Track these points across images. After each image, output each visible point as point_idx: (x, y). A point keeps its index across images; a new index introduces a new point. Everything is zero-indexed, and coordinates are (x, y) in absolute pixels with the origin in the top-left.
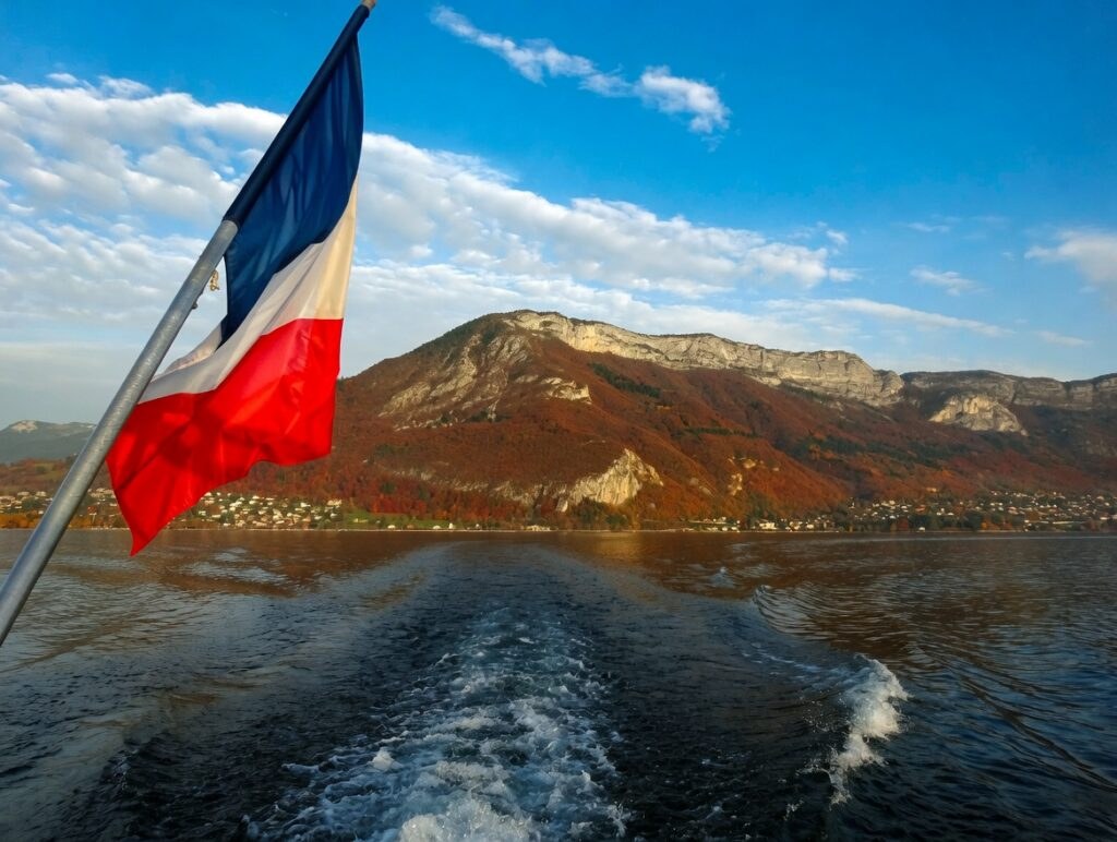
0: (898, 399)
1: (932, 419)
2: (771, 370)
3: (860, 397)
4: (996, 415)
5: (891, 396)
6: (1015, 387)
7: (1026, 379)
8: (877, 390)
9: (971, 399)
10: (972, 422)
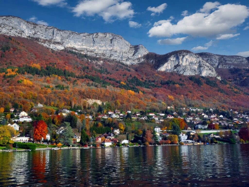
0: (143, 60)
1: (159, 70)
2: (59, 41)
3: (118, 59)
4: (200, 66)
5: (139, 59)
6: (220, 59)
7: (226, 56)
8: (130, 55)
9: (184, 56)
10: (184, 70)
